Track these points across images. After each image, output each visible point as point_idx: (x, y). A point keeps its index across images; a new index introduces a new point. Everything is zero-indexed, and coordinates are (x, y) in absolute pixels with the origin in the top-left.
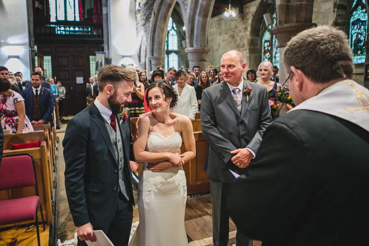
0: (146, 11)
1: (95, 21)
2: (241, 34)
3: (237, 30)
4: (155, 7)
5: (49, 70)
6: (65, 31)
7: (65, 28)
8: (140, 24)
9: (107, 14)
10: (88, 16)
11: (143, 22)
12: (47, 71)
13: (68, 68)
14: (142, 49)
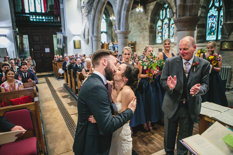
0: (88, 7)
1: (55, 13)
2: (144, 22)
3: (142, 20)
4: (95, 4)
5: (27, 44)
6: (36, 19)
7: (36, 17)
8: (84, 15)
9: (63, 9)
10: (50, 10)
11: (87, 14)
12: (26, 45)
13: (39, 43)
14: (86, 30)
